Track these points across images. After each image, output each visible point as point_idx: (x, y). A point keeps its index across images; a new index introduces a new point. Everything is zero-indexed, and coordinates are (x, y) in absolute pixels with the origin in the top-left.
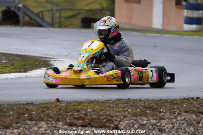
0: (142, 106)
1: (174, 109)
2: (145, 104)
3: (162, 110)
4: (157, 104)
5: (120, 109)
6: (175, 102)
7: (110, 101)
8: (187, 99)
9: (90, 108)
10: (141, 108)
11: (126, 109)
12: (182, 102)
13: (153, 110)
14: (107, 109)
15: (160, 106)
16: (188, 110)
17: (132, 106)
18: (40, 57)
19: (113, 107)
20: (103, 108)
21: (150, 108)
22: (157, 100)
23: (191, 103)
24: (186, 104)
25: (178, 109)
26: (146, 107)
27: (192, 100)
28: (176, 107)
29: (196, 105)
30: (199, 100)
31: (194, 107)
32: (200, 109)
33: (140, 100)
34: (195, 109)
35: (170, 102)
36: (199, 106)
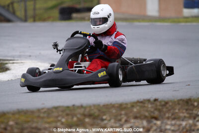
0: (80, 114)
1: (121, 115)
2: (85, 111)
3: (104, 117)
4: (99, 110)
5: (51, 119)
6: (124, 106)
7: (43, 109)
8: (141, 102)
10: (79, 116)
11: (60, 118)
12: (133, 106)
13: (94, 118)
14: (35, 120)
15: (104, 112)
16: (138, 115)
17: (67, 115)
20: (29, 120)
21: (90, 116)
22: (104, 106)
23: (144, 107)
24: (138, 108)
25: (126, 114)
26: (85, 116)
27: (147, 102)
28: (123, 112)
29: (150, 109)
30: (156, 102)
31: (147, 111)
32: (154, 113)
33: (82, 106)
34: (147, 114)
35: (117, 107)
36: (152, 110)
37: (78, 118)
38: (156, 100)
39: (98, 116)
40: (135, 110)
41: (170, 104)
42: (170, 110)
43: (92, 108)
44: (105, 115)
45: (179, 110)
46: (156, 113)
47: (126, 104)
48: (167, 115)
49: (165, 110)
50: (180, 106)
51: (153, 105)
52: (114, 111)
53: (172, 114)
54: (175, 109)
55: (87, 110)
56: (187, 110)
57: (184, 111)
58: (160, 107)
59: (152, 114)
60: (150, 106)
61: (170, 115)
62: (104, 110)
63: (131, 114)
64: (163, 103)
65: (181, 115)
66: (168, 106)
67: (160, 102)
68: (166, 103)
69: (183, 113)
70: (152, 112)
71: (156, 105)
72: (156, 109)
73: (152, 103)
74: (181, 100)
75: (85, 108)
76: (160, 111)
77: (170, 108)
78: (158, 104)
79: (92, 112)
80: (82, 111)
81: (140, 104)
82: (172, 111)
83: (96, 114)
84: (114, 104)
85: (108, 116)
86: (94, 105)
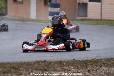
1: (29, 68)
2: (11, 65)
3: (21, 69)
4: (18, 65)
6: (30, 64)
8: (38, 62)
10: (8, 68)
12: (34, 64)
13: (16, 69)
15: (20, 66)
16: (37, 68)
17: (2, 67)
21: (14, 68)
22: (19, 63)
23: (40, 64)
24: (37, 65)
25: (31, 68)
26: (11, 68)
27: (41, 62)
28: (30, 67)
29: (43, 66)
30: (45, 62)
31: (41, 67)
32: (45, 68)
33: (9, 63)
34: (41, 68)
35: (27, 64)
36: (44, 66)
37: (8, 69)
38: (45, 61)
39: (18, 68)
40: (36, 66)
41: (52, 63)
42: (52, 66)
43: (14, 64)
45: (57, 66)
46: (46, 68)
47: (31, 63)
48: (51, 69)
49: (50, 66)
50: (57, 65)
51: (44, 64)
52: (25, 66)
53: (54, 69)
54: (55, 66)
55: (12, 65)
56: (60, 67)
57: (59, 67)
58: (48, 65)
59: (44, 68)
60: (42, 64)
61: (53, 69)
62: (20, 65)
63: (34, 68)
64: (49, 63)
65: (58, 69)
66: (51, 64)
68: (50, 63)
69: (59, 68)
70: (44, 67)
71: (46, 64)
72: (46, 66)
74: (57, 61)
76: (48, 67)
77: (52, 65)
78: (46, 63)
79: (15, 66)
80: (9, 65)
81: (38, 63)
82: (53, 67)
83: (17, 67)
84: (25, 63)
85: (22, 68)
86: (14, 63)
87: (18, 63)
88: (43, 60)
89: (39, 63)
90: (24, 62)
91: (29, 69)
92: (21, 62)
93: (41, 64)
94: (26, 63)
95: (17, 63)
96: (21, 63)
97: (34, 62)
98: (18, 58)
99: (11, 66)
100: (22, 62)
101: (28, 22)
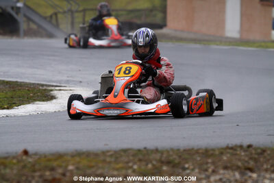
0: (156, 160)
1: (207, 163)
3: (187, 166)
4: (180, 157)
5: (120, 165)
6: (211, 152)
7: (108, 151)
8: (232, 148)
9: (73, 164)
10: (154, 162)
11: (130, 164)
12: (222, 153)
13: (173, 167)
14: (100, 165)
15: (185, 159)
16: (229, 165)
17: (140, 160)
18: (38, 84)
19: (110, 163)
20: (93, 164)
21: (168, 163)
22: (185, 150)
23: (236, 154)
24: (228, 155)
25: (213, 163)
26: (162, 162)
27: (239, 149)
28: (210, 161)
29: (243, 158)
30: (251, 149)
31: (240, 160)
32: (249, 163)
33: (157, 150)
34: (240, 164)
35: (203, 153)
36: (246, 159)
37: (153, 165)
38: (249, 146)
39: (179, 163)
40: (225, 158)
41: (269, 152)
42: (268, 160)
43: (171, 153)
44: (187, 163)
46: (252, 164)
47: (213, 150)
48: (265, 166)
49: (262, 159)
51: (247, 153)
52: (199, 159)
53: (272, 166)
55: (165, 156)
58: (256, 156)
59: (246, 165)
60: (243, 154)
61: (269, 167)
62: (186, 156)
63: (220, 163)
64: (259, 151)
66: (265, 154)
67: (256, 149)
68: (264, 151)
70: (246, 162)
71: (251, 154)
72: (251, 158)
73: (245, 151)
75: (162, 153)
76: (256, 160)
77: (268, 157)
78: (254, 152)
79: (171, 158)
80: (158, 156)
81: (231, 151)
82: (271, 161)
83: (176, 161)
84: (198, 150)
85: (191, 164)
86: (172, 150)
87: (182, 149)
88: (246, 143)
89: (236, 150)
90: (196, 148)
91: (209, 165)
92: (187, 148)
93: (238, 152)
94: (200, 151)
95: (178, 150)
96: (189, 150)
97: (223, 149)
98: (184, 138)
99: (163, 159)
100: (193, 149)
101: (217, 45)
